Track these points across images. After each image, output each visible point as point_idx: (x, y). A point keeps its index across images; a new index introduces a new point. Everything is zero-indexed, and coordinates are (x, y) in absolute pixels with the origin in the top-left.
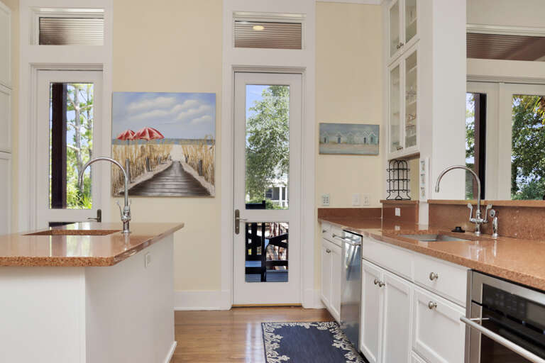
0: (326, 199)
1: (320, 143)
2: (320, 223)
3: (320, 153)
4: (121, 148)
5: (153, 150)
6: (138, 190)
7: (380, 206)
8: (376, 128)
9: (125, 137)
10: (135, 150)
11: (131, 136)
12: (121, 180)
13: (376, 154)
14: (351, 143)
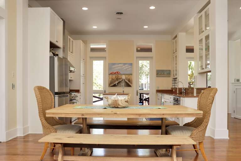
0: (158, 88)
1: (157, 74)
2: (157, 93)
3: (157, 77)
4: (111, 76)
5: (118, 76)
6: (115, 86)
7: (171, 89)
8: (170, 71)
9: (111, 74)
10: (114, 76)
11: (113, 73)
12: (111, 83)
13: (170, 77)
14: (164, 74)
